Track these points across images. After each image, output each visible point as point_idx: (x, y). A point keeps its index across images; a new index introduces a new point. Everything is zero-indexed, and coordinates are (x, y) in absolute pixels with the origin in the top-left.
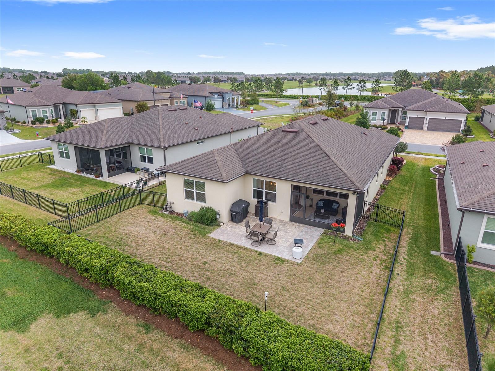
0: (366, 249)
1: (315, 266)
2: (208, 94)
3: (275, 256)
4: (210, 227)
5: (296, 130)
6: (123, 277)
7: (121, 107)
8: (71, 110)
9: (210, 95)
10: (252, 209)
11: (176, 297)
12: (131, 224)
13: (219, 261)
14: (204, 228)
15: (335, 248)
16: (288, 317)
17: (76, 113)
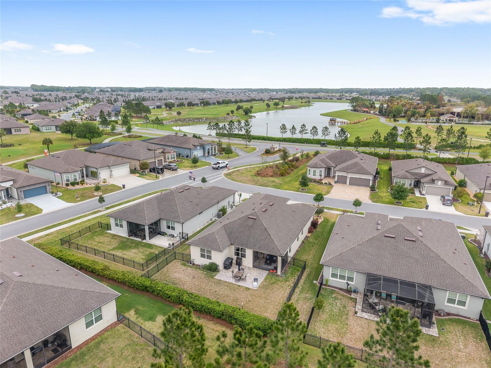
0: (286, 281)
1: (262, 291)
2: (192, 147)
3: (246, 287)
4: (215, 273)
5: (255, 218)
6: (188, 299)
7: (128, 166)
8: (92, 171)
9: (194, 147)
10: (234, 262)
11: (210, 306)
12: (175, 272)
13: (222, 290)
14: (212, 273)
15: (272, 282)
16: (250, 312)
17: (96, 174)
